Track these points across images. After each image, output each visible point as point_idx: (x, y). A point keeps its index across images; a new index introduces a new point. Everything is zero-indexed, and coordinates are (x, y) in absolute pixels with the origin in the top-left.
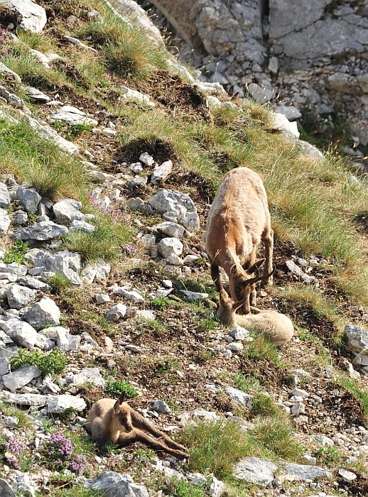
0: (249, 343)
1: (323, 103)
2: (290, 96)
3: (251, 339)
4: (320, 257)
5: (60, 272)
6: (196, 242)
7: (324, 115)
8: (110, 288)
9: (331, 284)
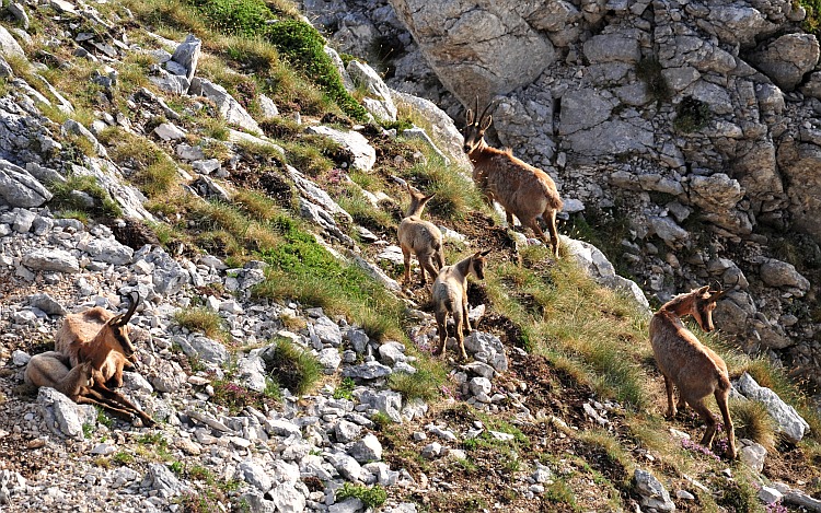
0: (549, 486)
1: (605, 197)
2: (574, 188)
3: (552, 482)
4: (614, 402)
5: (383, 409)
6: (504, 382)
7: (606, 209)
8: (426, 427)
9: (624, 428)
